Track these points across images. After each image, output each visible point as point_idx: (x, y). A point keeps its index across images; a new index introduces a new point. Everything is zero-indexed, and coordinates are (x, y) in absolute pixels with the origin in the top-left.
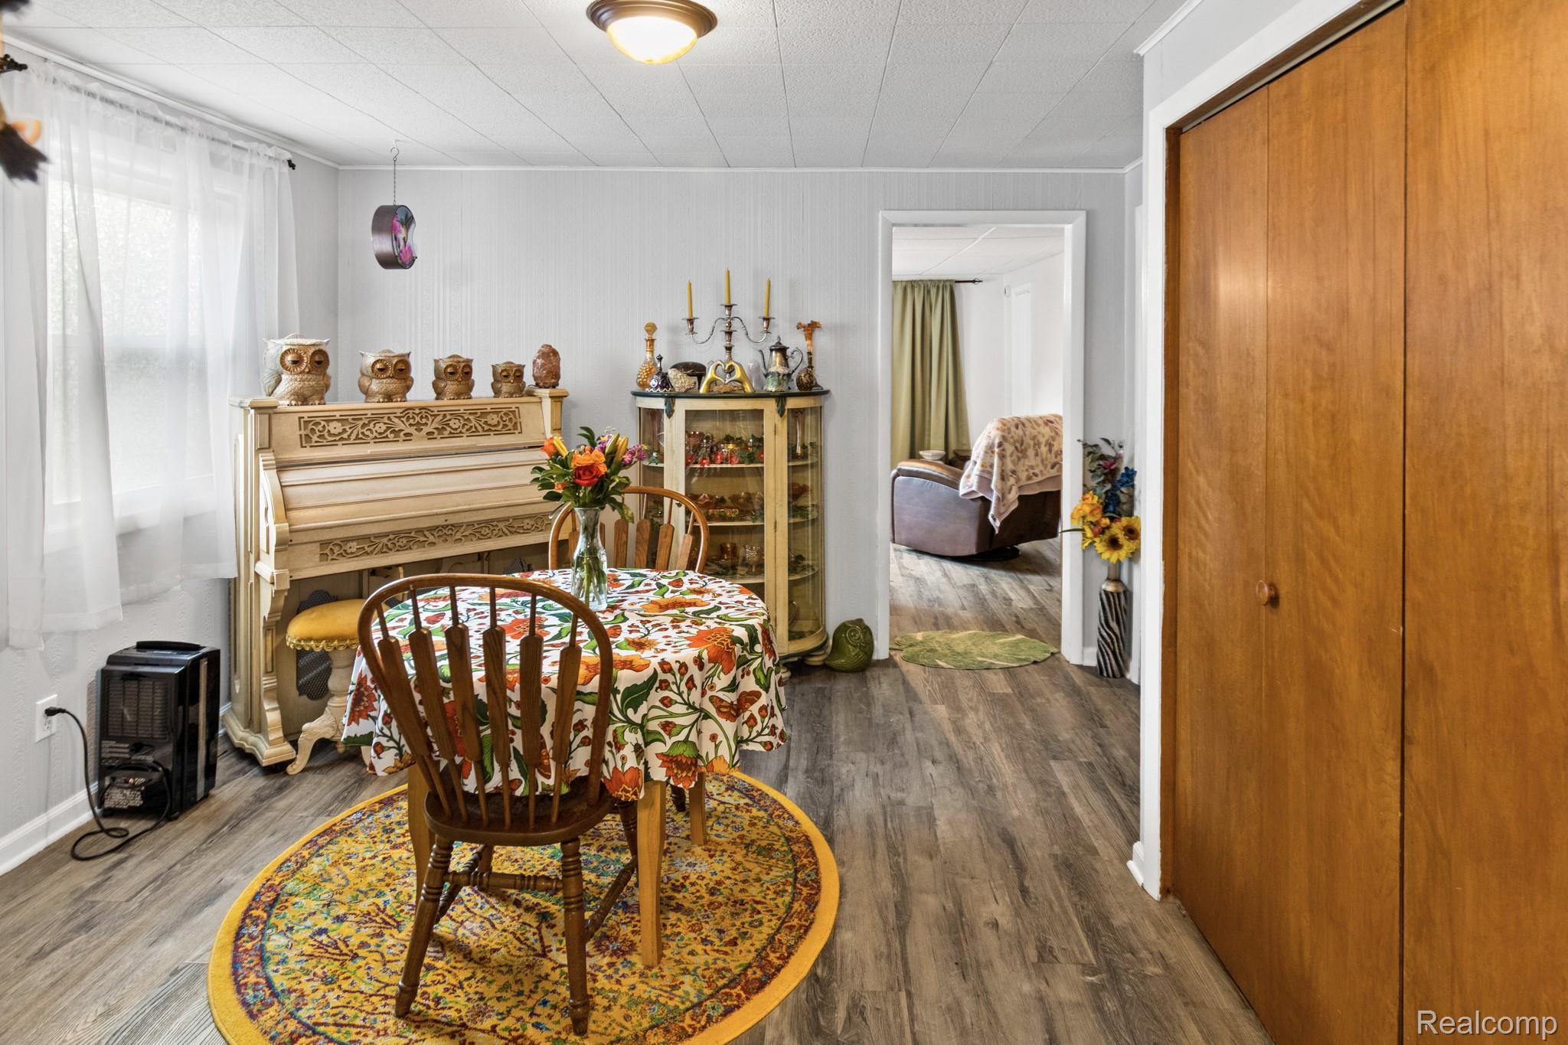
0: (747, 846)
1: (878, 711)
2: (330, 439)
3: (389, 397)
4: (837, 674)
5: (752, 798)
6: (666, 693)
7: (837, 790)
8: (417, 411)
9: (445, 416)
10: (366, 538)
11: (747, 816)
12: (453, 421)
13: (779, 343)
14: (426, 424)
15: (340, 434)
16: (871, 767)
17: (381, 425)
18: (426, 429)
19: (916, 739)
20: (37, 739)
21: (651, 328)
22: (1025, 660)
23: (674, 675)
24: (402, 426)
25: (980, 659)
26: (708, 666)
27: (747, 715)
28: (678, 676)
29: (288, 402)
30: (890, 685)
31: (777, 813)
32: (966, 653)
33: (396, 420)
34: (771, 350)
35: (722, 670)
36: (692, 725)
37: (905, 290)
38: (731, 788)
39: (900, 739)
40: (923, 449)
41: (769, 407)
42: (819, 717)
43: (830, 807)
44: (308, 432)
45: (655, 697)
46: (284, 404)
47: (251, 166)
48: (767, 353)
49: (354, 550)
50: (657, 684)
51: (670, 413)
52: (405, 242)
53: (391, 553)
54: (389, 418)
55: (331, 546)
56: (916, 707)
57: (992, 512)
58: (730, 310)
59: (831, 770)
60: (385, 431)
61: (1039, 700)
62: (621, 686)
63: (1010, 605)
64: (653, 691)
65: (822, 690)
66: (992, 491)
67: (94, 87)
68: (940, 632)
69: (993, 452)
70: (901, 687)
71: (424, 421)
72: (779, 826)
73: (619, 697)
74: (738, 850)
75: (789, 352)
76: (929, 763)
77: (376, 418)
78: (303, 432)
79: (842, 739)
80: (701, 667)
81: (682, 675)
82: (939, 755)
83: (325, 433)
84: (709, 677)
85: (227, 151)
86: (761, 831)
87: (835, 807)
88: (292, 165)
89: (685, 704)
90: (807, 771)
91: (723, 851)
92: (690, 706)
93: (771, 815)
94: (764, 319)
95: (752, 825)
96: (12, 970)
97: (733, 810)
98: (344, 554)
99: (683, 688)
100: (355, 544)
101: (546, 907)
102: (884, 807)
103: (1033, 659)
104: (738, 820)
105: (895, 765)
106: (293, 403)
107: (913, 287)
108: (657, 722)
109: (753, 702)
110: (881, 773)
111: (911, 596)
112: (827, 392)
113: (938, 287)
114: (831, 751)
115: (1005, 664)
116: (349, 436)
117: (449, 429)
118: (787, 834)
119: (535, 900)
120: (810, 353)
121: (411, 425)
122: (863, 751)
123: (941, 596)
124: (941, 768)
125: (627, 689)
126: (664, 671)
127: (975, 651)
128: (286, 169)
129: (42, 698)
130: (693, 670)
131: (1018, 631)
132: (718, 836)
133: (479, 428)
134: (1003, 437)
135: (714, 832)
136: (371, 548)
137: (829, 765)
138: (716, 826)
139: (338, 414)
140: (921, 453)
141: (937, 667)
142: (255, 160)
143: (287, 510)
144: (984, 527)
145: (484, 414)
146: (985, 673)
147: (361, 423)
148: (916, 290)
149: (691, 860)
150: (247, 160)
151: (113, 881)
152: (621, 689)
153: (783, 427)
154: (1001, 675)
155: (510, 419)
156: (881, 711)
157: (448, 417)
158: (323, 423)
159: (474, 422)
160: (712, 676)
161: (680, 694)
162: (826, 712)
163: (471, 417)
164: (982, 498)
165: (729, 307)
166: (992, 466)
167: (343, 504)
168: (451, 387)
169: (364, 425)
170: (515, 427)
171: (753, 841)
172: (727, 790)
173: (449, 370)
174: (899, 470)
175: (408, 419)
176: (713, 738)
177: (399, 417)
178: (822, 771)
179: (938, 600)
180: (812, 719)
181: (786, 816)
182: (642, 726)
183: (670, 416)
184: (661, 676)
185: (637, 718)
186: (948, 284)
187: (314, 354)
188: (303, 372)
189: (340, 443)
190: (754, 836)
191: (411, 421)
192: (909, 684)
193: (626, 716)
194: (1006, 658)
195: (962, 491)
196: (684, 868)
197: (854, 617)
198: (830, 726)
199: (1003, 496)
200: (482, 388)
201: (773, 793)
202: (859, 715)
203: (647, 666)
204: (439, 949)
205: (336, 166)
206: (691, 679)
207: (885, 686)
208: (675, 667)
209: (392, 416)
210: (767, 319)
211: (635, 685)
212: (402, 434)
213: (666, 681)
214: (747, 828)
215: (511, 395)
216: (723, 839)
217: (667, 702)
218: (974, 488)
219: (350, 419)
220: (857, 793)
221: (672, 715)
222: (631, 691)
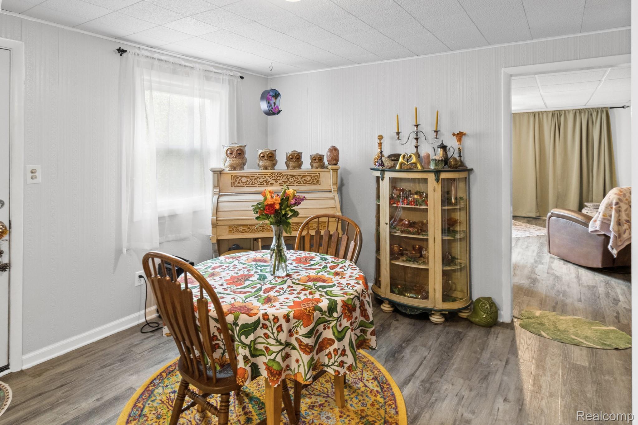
0: (362, 417)
1: (486, 355)
2: (242, 184)
3: (266, 168)
4: (474, 325)
5: (382, 388)
6: (266, 331)
7: (433, 399)
8: (276, 174)
9: (287, 176)
10: (246, 225)
11: (373, 398)
12: (291, 178)
13: (442, 144)
14: (279, 179)
15: (246, 182)
16: (462, 390)
17: (262, 179)
18: (279, 182)
19: (502, 380)
20: (136, 285)
21: (381, 138)
22: (608, 345)
23: (270, 322)
24: (270, 180)
25: (573, 337)
26: (293, 321)
27: (327, 351)
28: (273, 323)
29: (228, 169)
30: (503, 340)
31: (390, 402)
32: (565, 331)
33: (268, 178)
34: (438, 147)
35: (303, 324)
36: (279, 352)
37: (575, 114)
38: (375, 379)
39: (491, 378)
40: (588, 202)
41: (431, 177)
42: (449, 349)
43: (422, 409)
44: (234, 181)
45: (260, 332)
46: (227, 170)
47: (223, 79)
48: (436, 148)
49: (241, 230)
50: (261, 325)
51: (383, 178)
52: (275, 105)
53: (256, 233)
54: (265, 177)
55: (233, 228)
56: (512, 359)
57: (611, 244)
58: (417, 127)
59: (437, 385)
60: (263, 182)
61: (607, 377)
62: (240, 323)
63: (617, 304)
64: (259, 329)
65: (460, 333)
66: (611, 232)
67: (156, 56)
68: (554, 313)
69: (612, 208)
70: (509, 343)
71: (279, 178)
72: (386, 411)
73: (238, 328)
74: (356, 418)
75: (448, 148)
76: (501, 400)
77: (260, 177)
78: (232, 181)
79: (455, 367)
80: (288, 321)
81: (275, 323)
82: (511, 396)
83: (240, 182)
84: (295, 327)
85: (212, 75)
86: (375, 411)
87: (426, 410)
88: (242, 77)
89: (275, 339)
90: (423, 381)
91: (348, 416)
92: (277, 341)
93: (385, 403)
94: (435, 131)
95: (373, 405)
96: (94, 369)
97: (369, 392)
98: (238, 231)
99: (275, 330)
100: (241, 227)
101: (253, 416)
102: (455, 420)
103: (615, 346)
104: (367, 399)
105: (478, 394)
106: (230, 169)
107: (580, 113)
108: (263, 345)
109: (331, 345)
110: (466, 397)
111: (547, 287)
112: (472, 170)
113: (598, 112)
114: (444, 373)
115: (591, 345)
116: (249, 183)
117: (289, 182)
118: (388, 418)
119: (251, 409)
120: (459, 149)
121: (273, 180)
122: (463, 378)
123: (568, 290)
124: (508, 406)
125: (243, 325)
126: (264, 319)
127: (572, 330)
128: (240, 79)
129: (138, 271)
130: (282, 322)
131: (614, 324)
132: (351, 405)
133: (302, 182)
134: (620, 199)
135: (351, 403)
136: (248, 230)
137: (437, 381)
138: (354, 400)
139: (245, 174)
140: (586, 204)
141: (540, 335)
142: (225, 77)
143: (217, 211)
144: (606, 253)
145: (304, 176)
146: (573, 348)
147: (254, 178)
148: (582, 114)
149: (330, 415)
150: (221, 77)
151: (144, 343)
152: (240, 324)
153: (439, 188)
154: (585, 352)
155: (316, 179)
156: (488, 356)
157: (289, 177)
158: (240, 178)
159: (299, 179)
160: (297, 326)
161: (273, 333)
162: (454, 347)
163: (299, 177)
164: (604, 235)
165: (417, 126)
166: (611, 216)
167: (238, 211)
168: (291, 164)
169: (254, 180)
170: (317, 182)
171: (367, 415)
172: (373, 379)
173: (290, 157)
174: (552, 213)
175: (272, 177)
176: (297, 361)
177: (269, 176)
178: (431, 383)
179: (565, 293)
180: (444, 350)
181: (393, 406)
182: (249, 347)
183: (382, 180)
184: (262, 321)
185: (247, 341)
186: (604, 110)
187: (238, 150)
188: (233, 157)
189: (245, 186)
190: (369, 413)
191: (274, 178)
192: (515, 342)
193: (240, 339)
194: (594, 340)
195: (590, 229)
196: (324, 418)
197: (487, 296)
198: (452, 357)
199: (620, 236)
200: (306, 164)
201: (396, 389)
202: (473, 354)
203: (256, 314)
204: (201, 419)
205: (266, 77)
206: (280, 326)
207: (499, 340)
208: (271, 318)
209: (266, 176)
210: (436, 132)
211: (247, 324)
212: (270, 183)
213: (265, 324)
214: (369, 406)
215: (317, 168)
216: (353, 409)
217: (266, 336)
218: (598, 229)
219: (250, 176)
220: (444, 405)
221: (269, 344)
222: (245, 326)
